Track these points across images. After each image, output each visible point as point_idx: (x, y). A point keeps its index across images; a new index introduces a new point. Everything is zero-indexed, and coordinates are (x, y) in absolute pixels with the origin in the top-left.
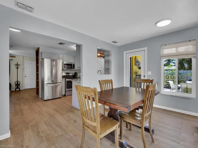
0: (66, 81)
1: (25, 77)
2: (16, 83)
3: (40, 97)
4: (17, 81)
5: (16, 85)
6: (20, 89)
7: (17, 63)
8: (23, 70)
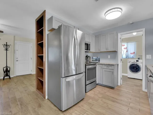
0: (87, 68)
1: (17, 61)
2: (5, 69)
3: (46, 98)
4: (7, 66)
5: (4, 72)
6: (10, 77)
7: (7, 43)
8: (14, 53)
